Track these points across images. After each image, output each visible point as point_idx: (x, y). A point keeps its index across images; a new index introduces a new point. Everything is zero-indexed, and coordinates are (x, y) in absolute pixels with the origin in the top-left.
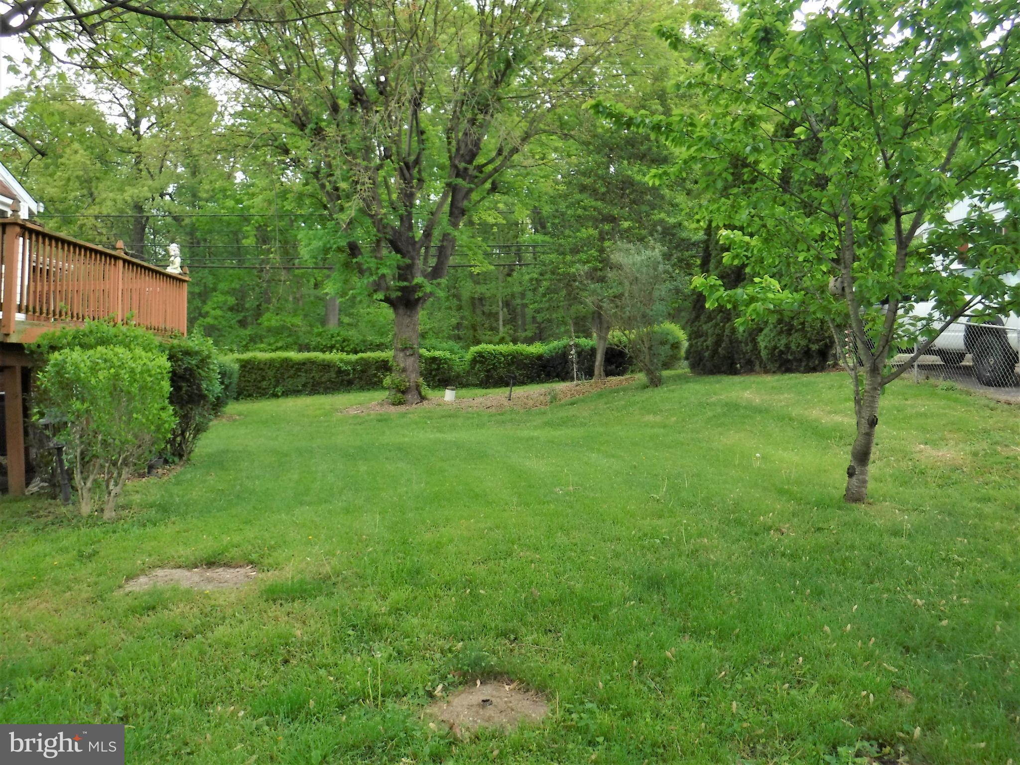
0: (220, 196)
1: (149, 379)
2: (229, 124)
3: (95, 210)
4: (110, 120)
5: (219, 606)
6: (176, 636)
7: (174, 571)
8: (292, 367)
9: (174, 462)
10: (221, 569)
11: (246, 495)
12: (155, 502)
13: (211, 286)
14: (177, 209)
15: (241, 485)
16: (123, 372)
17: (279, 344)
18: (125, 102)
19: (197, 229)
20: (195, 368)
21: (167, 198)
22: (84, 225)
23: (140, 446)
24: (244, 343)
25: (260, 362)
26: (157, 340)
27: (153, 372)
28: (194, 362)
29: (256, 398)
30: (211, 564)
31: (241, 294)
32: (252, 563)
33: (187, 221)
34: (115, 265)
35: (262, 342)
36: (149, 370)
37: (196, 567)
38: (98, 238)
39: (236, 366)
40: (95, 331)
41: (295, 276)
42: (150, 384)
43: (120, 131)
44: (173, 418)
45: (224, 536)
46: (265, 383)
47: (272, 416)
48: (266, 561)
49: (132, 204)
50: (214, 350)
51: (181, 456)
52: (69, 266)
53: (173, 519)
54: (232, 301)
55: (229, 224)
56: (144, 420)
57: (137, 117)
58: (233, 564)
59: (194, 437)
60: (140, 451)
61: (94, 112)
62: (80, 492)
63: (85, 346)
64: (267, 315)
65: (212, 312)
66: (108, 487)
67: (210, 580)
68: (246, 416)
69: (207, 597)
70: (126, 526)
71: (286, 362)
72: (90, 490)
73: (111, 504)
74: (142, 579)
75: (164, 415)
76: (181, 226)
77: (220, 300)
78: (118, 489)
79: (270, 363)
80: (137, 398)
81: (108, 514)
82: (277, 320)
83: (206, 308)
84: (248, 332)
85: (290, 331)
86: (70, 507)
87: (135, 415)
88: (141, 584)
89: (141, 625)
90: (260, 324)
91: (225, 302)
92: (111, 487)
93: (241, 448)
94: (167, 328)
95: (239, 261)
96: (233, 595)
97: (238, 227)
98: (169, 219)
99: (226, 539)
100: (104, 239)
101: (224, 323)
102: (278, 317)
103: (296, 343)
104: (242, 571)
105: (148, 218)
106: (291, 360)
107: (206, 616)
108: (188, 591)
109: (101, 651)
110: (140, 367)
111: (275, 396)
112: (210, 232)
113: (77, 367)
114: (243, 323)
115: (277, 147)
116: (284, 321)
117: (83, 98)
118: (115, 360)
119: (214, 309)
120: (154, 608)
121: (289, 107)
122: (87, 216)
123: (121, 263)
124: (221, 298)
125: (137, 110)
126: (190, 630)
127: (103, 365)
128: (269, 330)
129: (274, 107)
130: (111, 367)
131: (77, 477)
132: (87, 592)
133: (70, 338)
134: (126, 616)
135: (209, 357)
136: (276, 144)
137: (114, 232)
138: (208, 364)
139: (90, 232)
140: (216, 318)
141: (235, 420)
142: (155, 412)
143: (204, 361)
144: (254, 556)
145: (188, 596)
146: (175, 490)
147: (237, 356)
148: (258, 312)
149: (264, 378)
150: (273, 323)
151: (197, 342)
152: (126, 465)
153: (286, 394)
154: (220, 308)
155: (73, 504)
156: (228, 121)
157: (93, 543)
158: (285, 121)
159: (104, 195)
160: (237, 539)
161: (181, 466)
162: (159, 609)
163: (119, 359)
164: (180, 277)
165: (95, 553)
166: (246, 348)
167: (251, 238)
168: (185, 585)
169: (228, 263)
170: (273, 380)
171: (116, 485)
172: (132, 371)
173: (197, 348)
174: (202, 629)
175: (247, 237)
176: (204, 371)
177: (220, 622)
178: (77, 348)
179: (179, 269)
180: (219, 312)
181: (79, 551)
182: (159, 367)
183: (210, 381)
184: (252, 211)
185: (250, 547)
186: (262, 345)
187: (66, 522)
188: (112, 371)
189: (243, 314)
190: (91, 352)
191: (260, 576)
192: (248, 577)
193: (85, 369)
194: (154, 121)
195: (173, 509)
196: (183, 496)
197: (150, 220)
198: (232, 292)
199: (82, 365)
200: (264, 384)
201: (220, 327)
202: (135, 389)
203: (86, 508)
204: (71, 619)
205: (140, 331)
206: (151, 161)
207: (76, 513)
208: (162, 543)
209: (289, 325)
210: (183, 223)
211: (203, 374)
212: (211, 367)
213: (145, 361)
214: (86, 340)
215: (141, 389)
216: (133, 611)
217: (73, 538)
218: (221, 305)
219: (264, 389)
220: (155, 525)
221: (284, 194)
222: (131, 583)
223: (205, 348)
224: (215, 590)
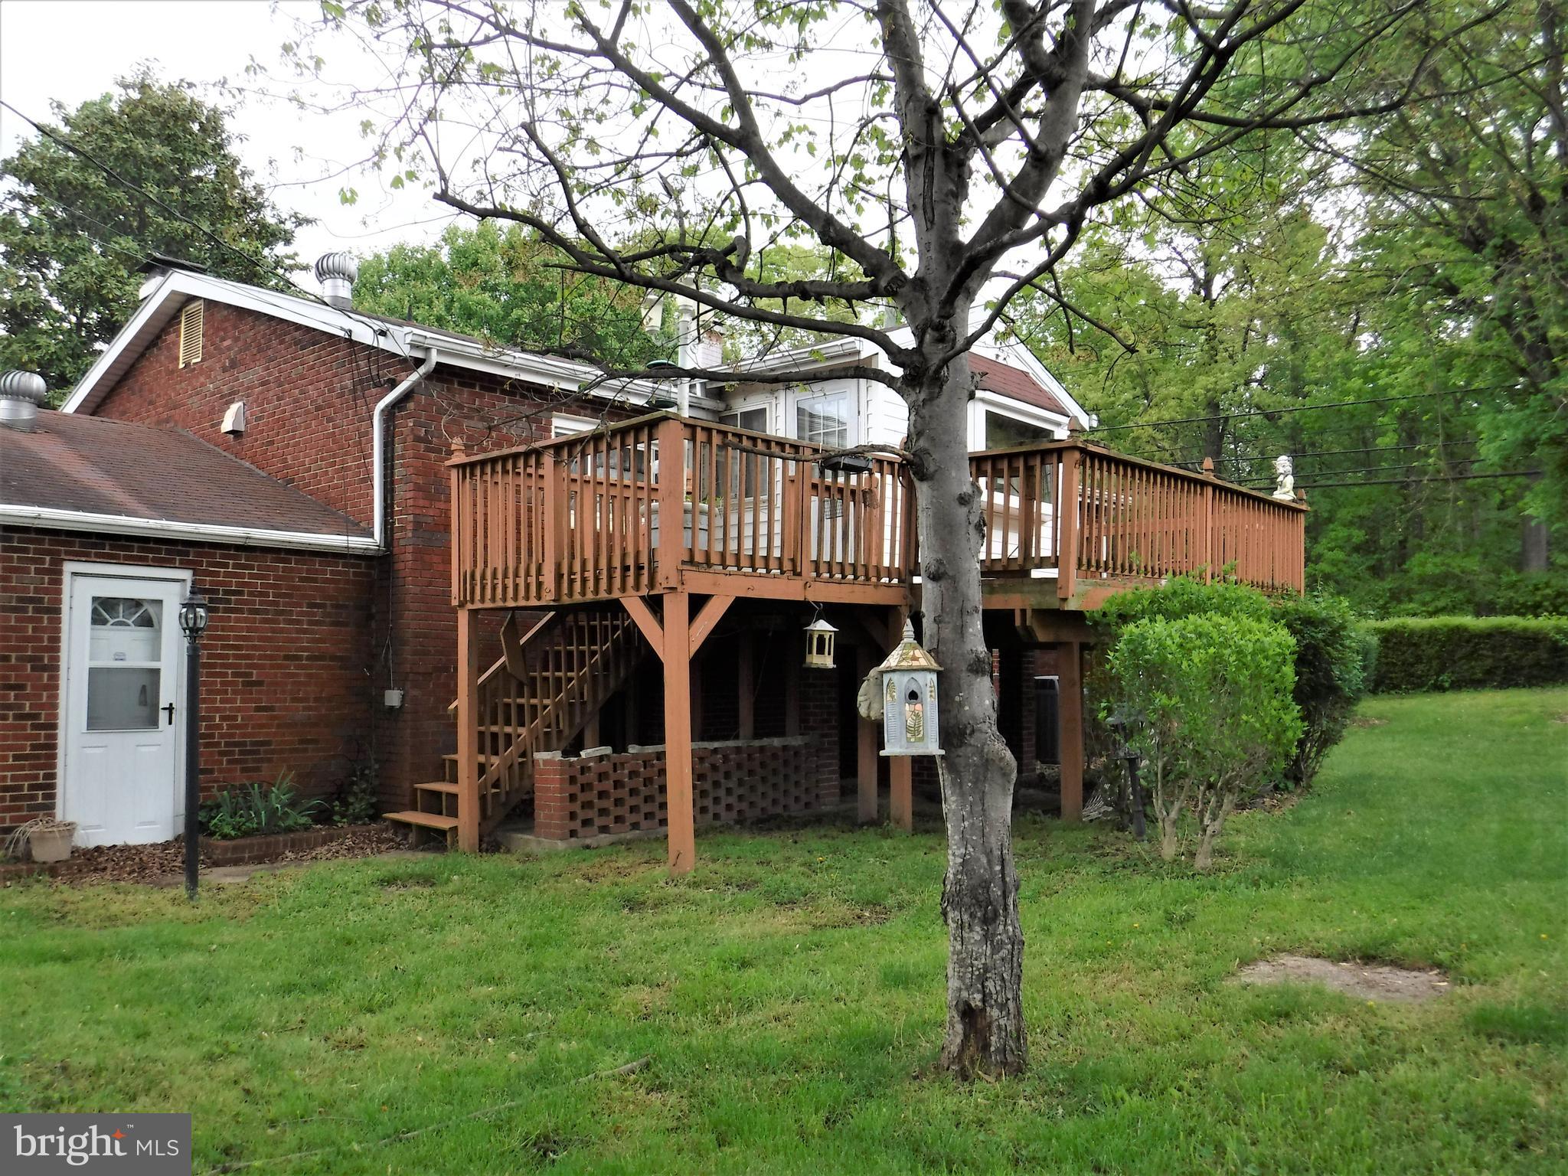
0: (1338, 373)
1: (1264, 663)
2: (1347, 261)
3: (1153, 415)
4: (1170, 285)
5: (1393, 1029)
6: (1327, 1067)
7: (1310, 961)
8: (1468, 641)
9: (1287, 788)
10: (1386, 969)
11: (1413, 852)
12: (1269, 849)
13: (1326, 515)
14: (1267, 400)
15: (1401, 835)
16: (1227, 651)
17: (1441, 604)
18: (1189, 255)
19: (1302, 430)
20: (1322, 644)
21: (1254, 385)
22: (1138, 438)
23: (1249, 764)
24: (1381, 602)
25: (1412, 633)
26: (1268, 605)
27: (1271, 653)
28: (1320, 636)
29: (1407, 691)
30: (1369, 958)
31: (1372, 525)
32: (1438, 965)
33: (1287, 418)
34: (1202, 494)
35: (1411, 600)
36: (1263, 650)
37: (1345, 960)
38: (1158, 455)
39: (1374, 640)
40: (1180, 591)
41: (1467, 489)
42: (1266, 671)
43: (1182, 299)
44: (1299, 723)
45: (1387, 915)
46: (1421, 667)
47: (1437, 722)
48: (1466, 967)
49: (1205, 402)
50: (1351, 617)
51: (1297, 780)
52: (1126, 499)
53: (1300, 878)
54: (1359, 535)
55: (1352, 416)
56: (1257, 725)
57: (1207, 275)
58: (1407, 962)
59: (1318, 753)
60: (1249, 771)
61: (1146, 278)
62: (1160, 824)
63: (1170, 616)
64: (1419, 557)
65: (1329, 555)
66: (1202, 821)
67: (1370, 985)
68: (1390, 720)
69: (1371, 1011)
70: (1228, 882)
71: (1457, 631)
72: (1174, 823)
73: (1207, 848)
74: (1263, 968)
75: (1287, 719)
76: (1277, 427)
77: (1341, 535)
78: (1216, 826)
79: (1432, 634)
80: (1248, 691)
81: (1202, 861)
82: (1435, 565)
83: (1319, 549)
84: (1388, 583)
85: (1461, 582)
86: (1146, 845)
87: (1244, 717)
88: (1261, 975)
89: (1270, 1037)
90: (1406, 572)
91: (1349, 538)
92: (1207, 821)
93: (1391, 772)
94: (1276, 583)
95: (1370, 472)
96: (1413, 1016)
97: (1365, 420)
98: (1257, 419)
99: (1391, 922)
100: (1167, 455)
101: (1347, 571)
102: (1438, 560)
103: (1469, 601)
104: (1423, 977)
105: (1227, 419)
106: (1466, 629)
107: (1373, 1042)
108: (1340, 999)
109: (1215, 1069)
110: (1251, 645)
111: (1439, 688)
112: (1322, 432)
113: (1162, 646)
114: (1376, 571)
115: (1435, 286)
116: (1448, 565)
117: (1131, 260)
118: (1215, 635)
119: (1331, 549)
120: (1287, 1015)
121: (1452, 217)
122: (1142, 425)
123: (1210, 490)
124: (1343, 533)
125: (1206, 265)
126: (1348, 1061)
127: (1198, 643)
128: (1422, 580)
129: (1425, 220)
130: (1210, 646)
131: (1158, 802)
132: (1184, 974)
133: (1146, 603)
134: (1247, 1021)
135: (1343, 627)
136: (1434, 280)
137: (1181, 444)
138: (1341, 638)
139: (1148, 448)
140: (1334, 563)
141: (1373, 727)
142: (1274, 713)
143: (1336, 634)
144: (1443, 956)
145: (1340, 1006)
146: (1297, 833)
147: (1373, 623)
148: (1402, 553)
149: (1419, 659)
150: (1430, 569)
151: (1322, 605)
152: (1230, 791)
153: (1457, 686)
154: (1341, 548)
155: (1149, 841)
156: (1344, 257)
157: (1185, 902)
158: (1445, 241)
159: (1164, 391)
160: (1409, 922)
161: (1300, 795)
162: (1297, 1017)
163: (1222, 633)
164: (1294, 505)
165: (1188, 918)
166: (1384, 613)
167: (1390, 434)
168: (1332, 986)
169: (1350, 478)
170: (1435, 663)
171: (1214, 820)
172: (1240, 652)
173: (1324, 614)
174: (1370, 1063)
175: (1383, 434)
176: (1337, 650)
177: (1398, 1056)
178: (1159, 617)
179: (1292, 493)
180: (1339, 555)
181: (1166, 911)
182: (1279, 645)
183: (1344, 665)
184: (1393, 393)
185: (1434, 940)
186: (1411, 605)
187: (1141, 867)
188: (1212, 650)
189: (1376, 556)
190: (1180, 623)
191: (1460, 990)
192: (1433, 987)
193: (1174, 648)
194: (1232, 276)
195: (1297, 862)
196: (1310, 844)
197: (1231, 421)
198: (1361, 521)
199: (1169, 642)
200: (1420, 669)
201: (1341, 577)
202: (1243, 678)
203: (1169, 849)
204: (1168, 1012)
205: (1243, 591)
206: (1231, 338)
207: (1154, 855)
208: (1286, 915)
209: (1457, 571)
210: (1280, 423)
211: (1335, 654)
212: (1347, 642)
213: (1259, 635)
214: (1168, 605)
215: (1252, 677)
216: (1256, 1014)
217: (1156, 889)
218: (1340, 543)
219: (1420, 677)
220: (1272, 886)
221: (1449, 359)
222: (1247, 970)
223: (1336, 614)
224: (1384, 1001)
